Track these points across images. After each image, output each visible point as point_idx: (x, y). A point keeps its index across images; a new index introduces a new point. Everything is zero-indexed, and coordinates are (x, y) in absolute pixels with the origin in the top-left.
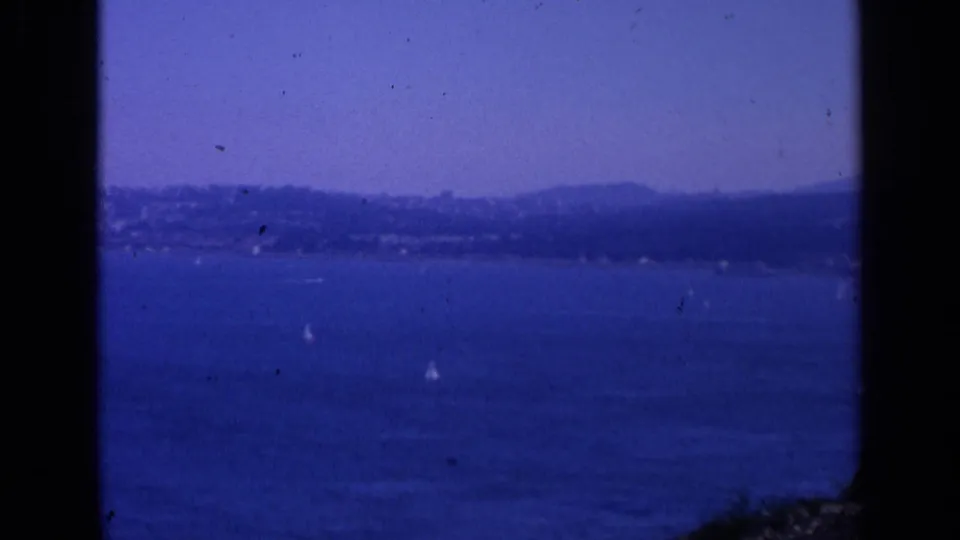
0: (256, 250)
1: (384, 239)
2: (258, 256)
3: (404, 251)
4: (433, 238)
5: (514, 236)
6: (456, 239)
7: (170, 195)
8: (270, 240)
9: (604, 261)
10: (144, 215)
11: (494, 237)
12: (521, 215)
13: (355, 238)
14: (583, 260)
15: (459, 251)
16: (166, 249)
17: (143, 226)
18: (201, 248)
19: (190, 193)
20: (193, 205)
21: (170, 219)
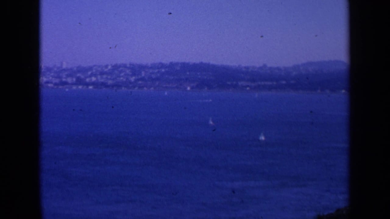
0: (189, 88)
1: (240, 83)
2: (189, 91)
3: (248, 88)
4: (259, 83)
5: (292, 82)
6: (269, 83)
7: (153, 67)
8: (194, 85)
9: (328, 91)
10: (143, 75)
11: (284, 82)
12: (294, 73)
13: (229, 83)
14: (319, 91)
15: (270, 88)
16: (152, 88)
17: (142, 79)
18: (166, 87)
19: (162, 65)
20: (163, 70)
21: (154, 76)
